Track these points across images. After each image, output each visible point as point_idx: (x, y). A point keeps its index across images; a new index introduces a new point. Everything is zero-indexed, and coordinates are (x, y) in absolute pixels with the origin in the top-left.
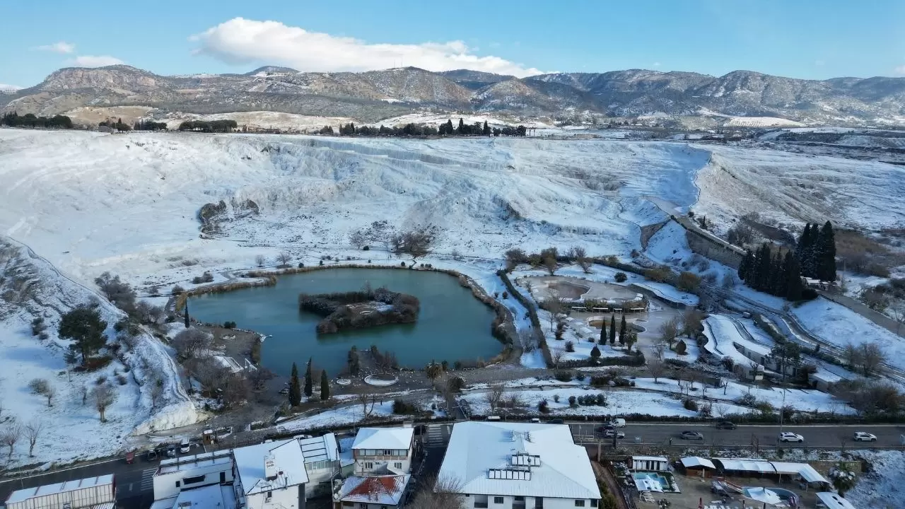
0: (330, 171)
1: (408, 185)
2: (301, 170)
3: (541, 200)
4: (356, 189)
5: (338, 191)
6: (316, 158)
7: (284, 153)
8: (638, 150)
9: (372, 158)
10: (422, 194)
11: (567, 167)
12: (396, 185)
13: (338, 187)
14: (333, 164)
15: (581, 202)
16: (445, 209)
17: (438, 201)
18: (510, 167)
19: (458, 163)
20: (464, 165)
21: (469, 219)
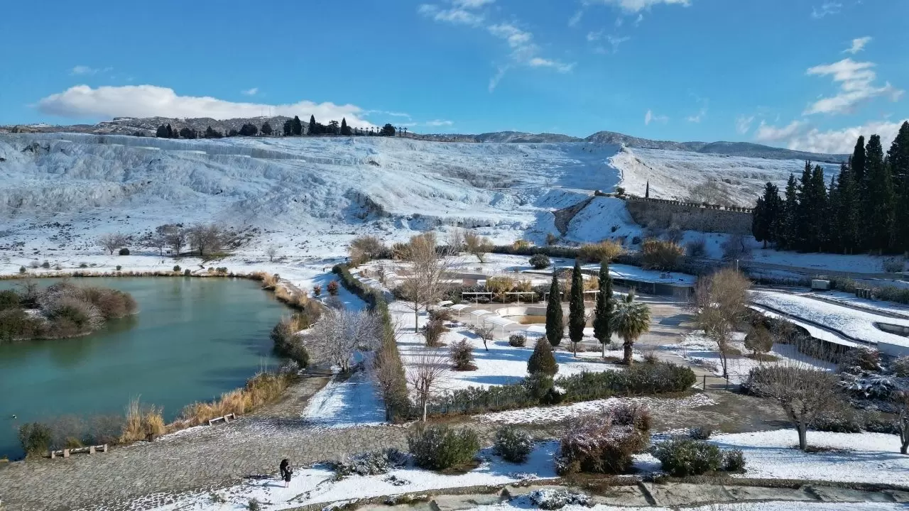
0: (119, 173)
1: (226, 183)
2: (76, 171)
3: (413, 195)
4: (150, 191)
5: (123, 194)
6: (101, 156)
7: (56, 151)
8: (530, 151)
9: (181, 154)
10: (245, 193)
11: (446, 166)
12: (210, 183)
13: (124, 189)
14: (125, 163)
15: (467, 198)
16: (277, 209)
17: (268, 199)
18: (373, 163)
19: (302, 158)
20: (311, 160)
21: (311, 220)
